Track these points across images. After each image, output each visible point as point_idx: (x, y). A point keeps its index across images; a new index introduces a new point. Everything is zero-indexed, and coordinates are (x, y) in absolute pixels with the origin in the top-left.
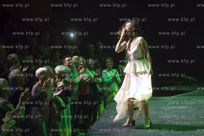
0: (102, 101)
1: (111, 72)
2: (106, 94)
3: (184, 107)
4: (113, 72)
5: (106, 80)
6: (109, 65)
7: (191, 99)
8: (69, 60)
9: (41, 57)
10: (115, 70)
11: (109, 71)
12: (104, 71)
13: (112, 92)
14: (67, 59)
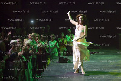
0: (49, 58)
1: (54, 42)
2: (51, 54)
3: (94, 61)
4: (55, 42)
5: (51, 46)
6: (53, 38)
7: (97, 56)
8: (31, 35)
9: (15, 34)
10: (56, 41)
11: (52, 42)
12: (50, 41)
13: (54, 53)
14: (30, 35)
